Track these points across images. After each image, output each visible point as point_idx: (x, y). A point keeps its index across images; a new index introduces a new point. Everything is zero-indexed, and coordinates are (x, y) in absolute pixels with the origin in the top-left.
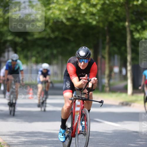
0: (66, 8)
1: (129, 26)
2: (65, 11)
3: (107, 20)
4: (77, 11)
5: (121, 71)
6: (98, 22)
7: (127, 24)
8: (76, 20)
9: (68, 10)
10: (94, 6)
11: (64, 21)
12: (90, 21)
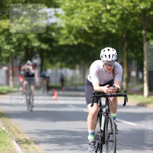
0: (89, 18)
1: (145, 34)
2: (87, 20)
3: (125, 28)
4: (98, 20)
5: (137, 75)
6: (117, 31)
7: (144, 32)
8: (98, 29)
9: (91, 20)
10: (114, 16)
11: (87, 29)
12: (110, 29)
